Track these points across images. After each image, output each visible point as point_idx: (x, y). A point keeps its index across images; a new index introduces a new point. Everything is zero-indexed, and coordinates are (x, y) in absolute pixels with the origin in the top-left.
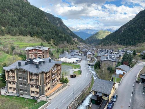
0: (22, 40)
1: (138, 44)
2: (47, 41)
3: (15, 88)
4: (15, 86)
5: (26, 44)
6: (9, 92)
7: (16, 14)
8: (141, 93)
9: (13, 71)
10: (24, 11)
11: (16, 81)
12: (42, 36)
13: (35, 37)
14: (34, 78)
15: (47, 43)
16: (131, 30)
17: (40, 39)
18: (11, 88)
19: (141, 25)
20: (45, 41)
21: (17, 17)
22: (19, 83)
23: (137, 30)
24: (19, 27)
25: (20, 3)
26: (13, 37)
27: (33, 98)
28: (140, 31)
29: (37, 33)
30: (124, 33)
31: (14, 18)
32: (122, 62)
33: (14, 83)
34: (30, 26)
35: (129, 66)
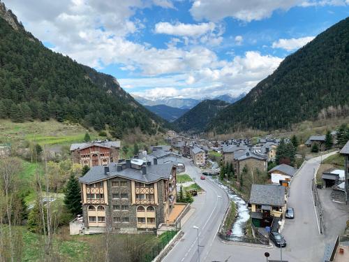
0: (39, 131)
1: (293, 126)
2: (96, 129)
3: (103, 218)
4: (103, 213)
5: (53, 139)
6: (88, 228)
7: (17, 70)
8: (329, 201)
9: (99, 184)
10: (34, 64)
11: (106, 202)
12: (83, 118)
13: (67, 122)
14: (145, 191)
15: (96, 133)
16: (275, 97)
17: (80, 126)
18: (93, 218)
19: (293, 85)
20: (92, 129)
21: (22, 77)
22: (112, 206)
23: (287, 96)
24: (28, 100)
25: (24, 46)
26: (19, 124)
27: (142, 232)
28: (292, 96)
29: (71, 113)
30: (260, 103)
31: (13, 80)
32: (277, 160)
33: (101, 208)
34: (53, 97)
35: (292, 166)
